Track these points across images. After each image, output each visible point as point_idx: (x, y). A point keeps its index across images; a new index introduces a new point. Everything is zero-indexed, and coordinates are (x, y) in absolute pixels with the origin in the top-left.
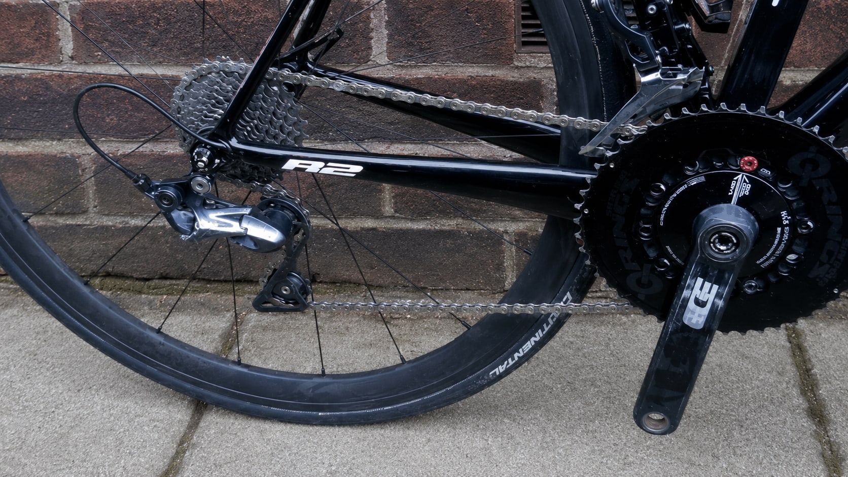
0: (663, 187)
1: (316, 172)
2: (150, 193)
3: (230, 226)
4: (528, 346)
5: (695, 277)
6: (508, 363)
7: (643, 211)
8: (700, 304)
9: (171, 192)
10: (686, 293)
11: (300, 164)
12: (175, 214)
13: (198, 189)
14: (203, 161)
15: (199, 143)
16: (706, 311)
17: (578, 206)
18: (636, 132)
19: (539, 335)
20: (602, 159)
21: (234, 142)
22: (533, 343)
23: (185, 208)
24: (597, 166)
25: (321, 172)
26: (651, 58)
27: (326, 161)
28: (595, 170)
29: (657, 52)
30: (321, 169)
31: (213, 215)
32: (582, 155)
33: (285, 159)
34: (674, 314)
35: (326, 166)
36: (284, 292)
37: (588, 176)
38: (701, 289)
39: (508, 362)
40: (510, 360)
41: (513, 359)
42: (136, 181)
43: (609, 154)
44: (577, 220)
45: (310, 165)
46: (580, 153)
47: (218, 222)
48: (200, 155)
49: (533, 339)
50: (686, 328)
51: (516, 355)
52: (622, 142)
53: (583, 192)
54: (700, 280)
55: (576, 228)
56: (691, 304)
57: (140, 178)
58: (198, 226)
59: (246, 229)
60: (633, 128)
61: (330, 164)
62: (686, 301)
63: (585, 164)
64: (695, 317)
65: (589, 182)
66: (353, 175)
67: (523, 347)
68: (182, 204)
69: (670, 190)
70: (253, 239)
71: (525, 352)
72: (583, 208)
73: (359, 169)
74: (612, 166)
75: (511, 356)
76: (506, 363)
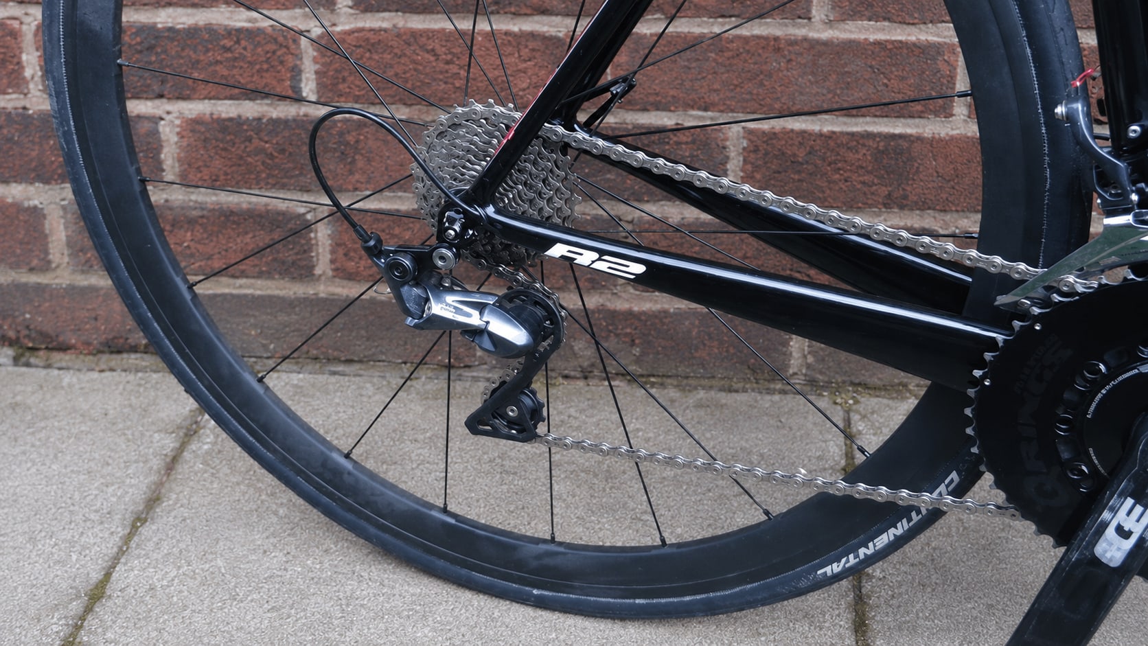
0: (1102, 367)
1: (587, 265)
2: (379, 259)
3: (469, 315)
4: (883, 540)
5: (1124, 495)
6: (848, 561)
7: (1067, 395)
8: (1123, 533)
9: (407, 262)
10: (1106, 515)
11: (569, 251)
12: (405, 290)
13: (440, 263)
14: (455, 230)
15: (450, 205)
16: (1129, 544)
17: (977, 373)
18: (1080, 289)
19: (901, 528)
20: (1024, 315)
21: (490, 210)
22: (892, 538)
23: (417, 285)
24: (1017, 324)
25: (594, 266)
26: (1125, 196)
27: (602, 253)
28: (1012, 328)
29: (1134, 188)
30: (593, 262)
31: (450, 299)
32: (998, 307)
33: (553, 242)
34: (1082, 540)
35: (599, 259)
36: (511, 413)
37: (1000, 338)
38: (1129, 513)
39: (848, 559)
40: (851, 556)
41: (857, 556)
42: (366, 242)
43: (1036, 311)
44: (971, 392)
45: (581, 254)
46: (997, 303)
47: (455, 308)
48: (452, 221)
49: (892, 531)
50: (1096, 562)
51: (862, 551)
52: (1057, 298)
53: (988, 356)
54: (1130, 502)
55: (968, 402)
56: (1110, 532)
57: (371, 238)
58: (429, 309)
59: (488, 323)
60: (1076, 282)
61: (605, 257)
62: (1105, 525)
63: (1000, 319)
64: (1112, 550)
65: (1001, 344)
66: (633, 277)
67: (875, 541)
68: (414, 279)
69: (1112, 374)
70: (492, 336)
71: (877, 548)
72: (983, 377)
73: (640, 269)
74: (1037, 328)
75: (854, 550)
76: (844, 560)
